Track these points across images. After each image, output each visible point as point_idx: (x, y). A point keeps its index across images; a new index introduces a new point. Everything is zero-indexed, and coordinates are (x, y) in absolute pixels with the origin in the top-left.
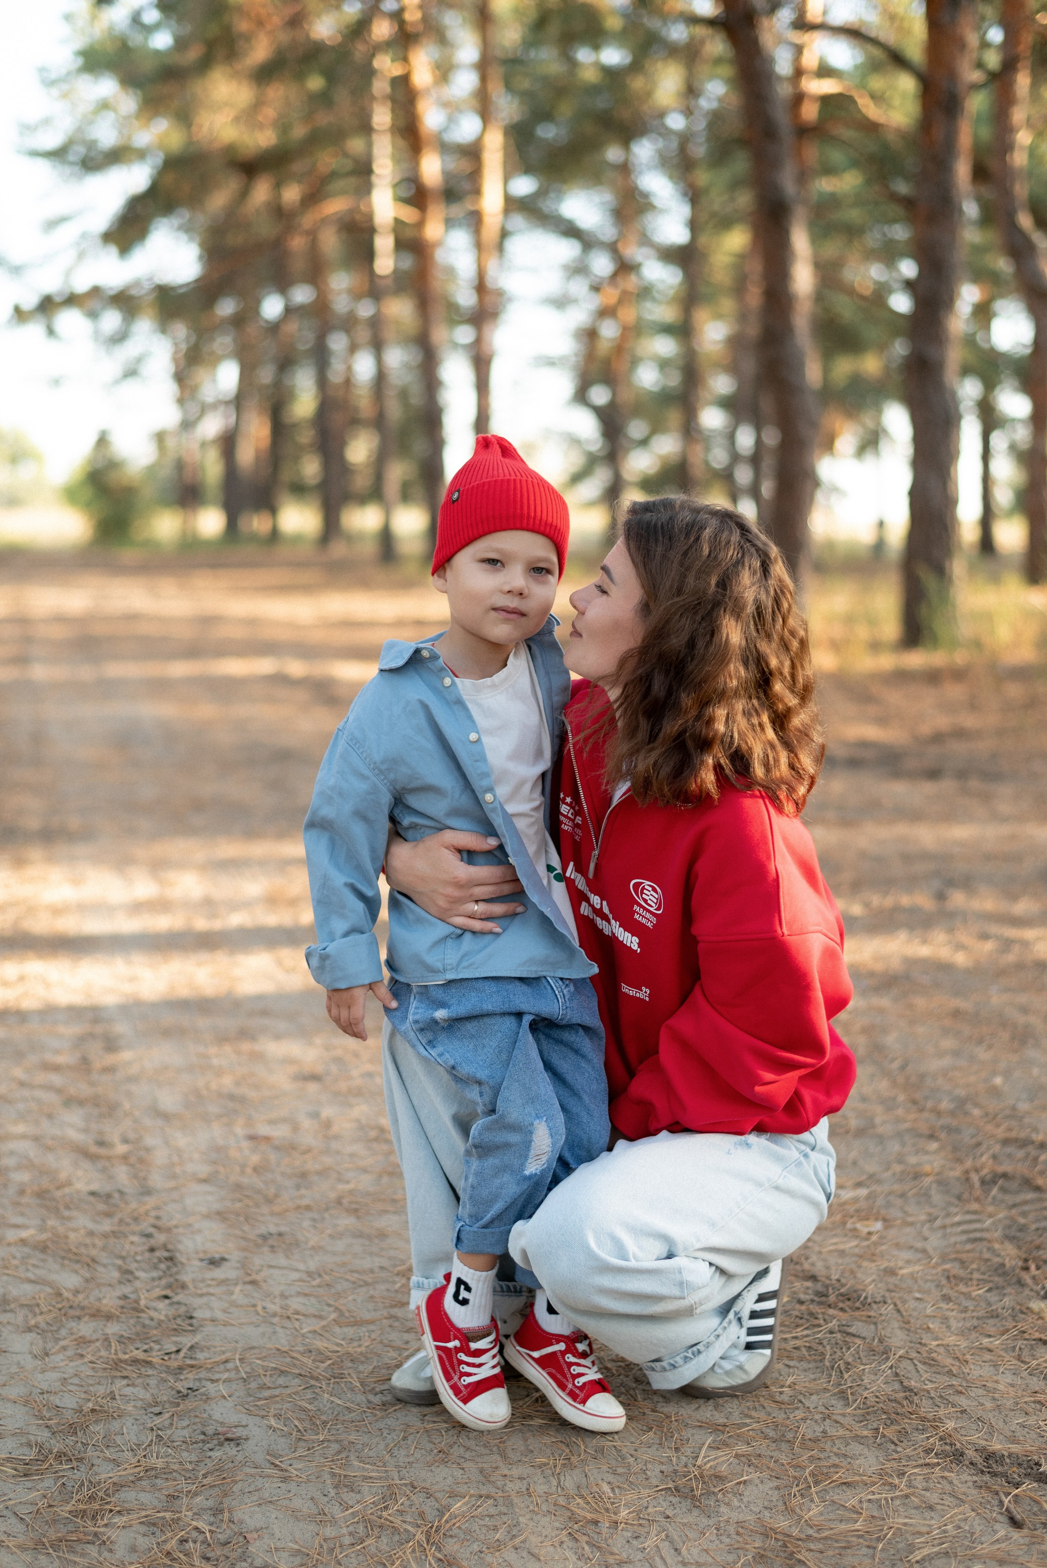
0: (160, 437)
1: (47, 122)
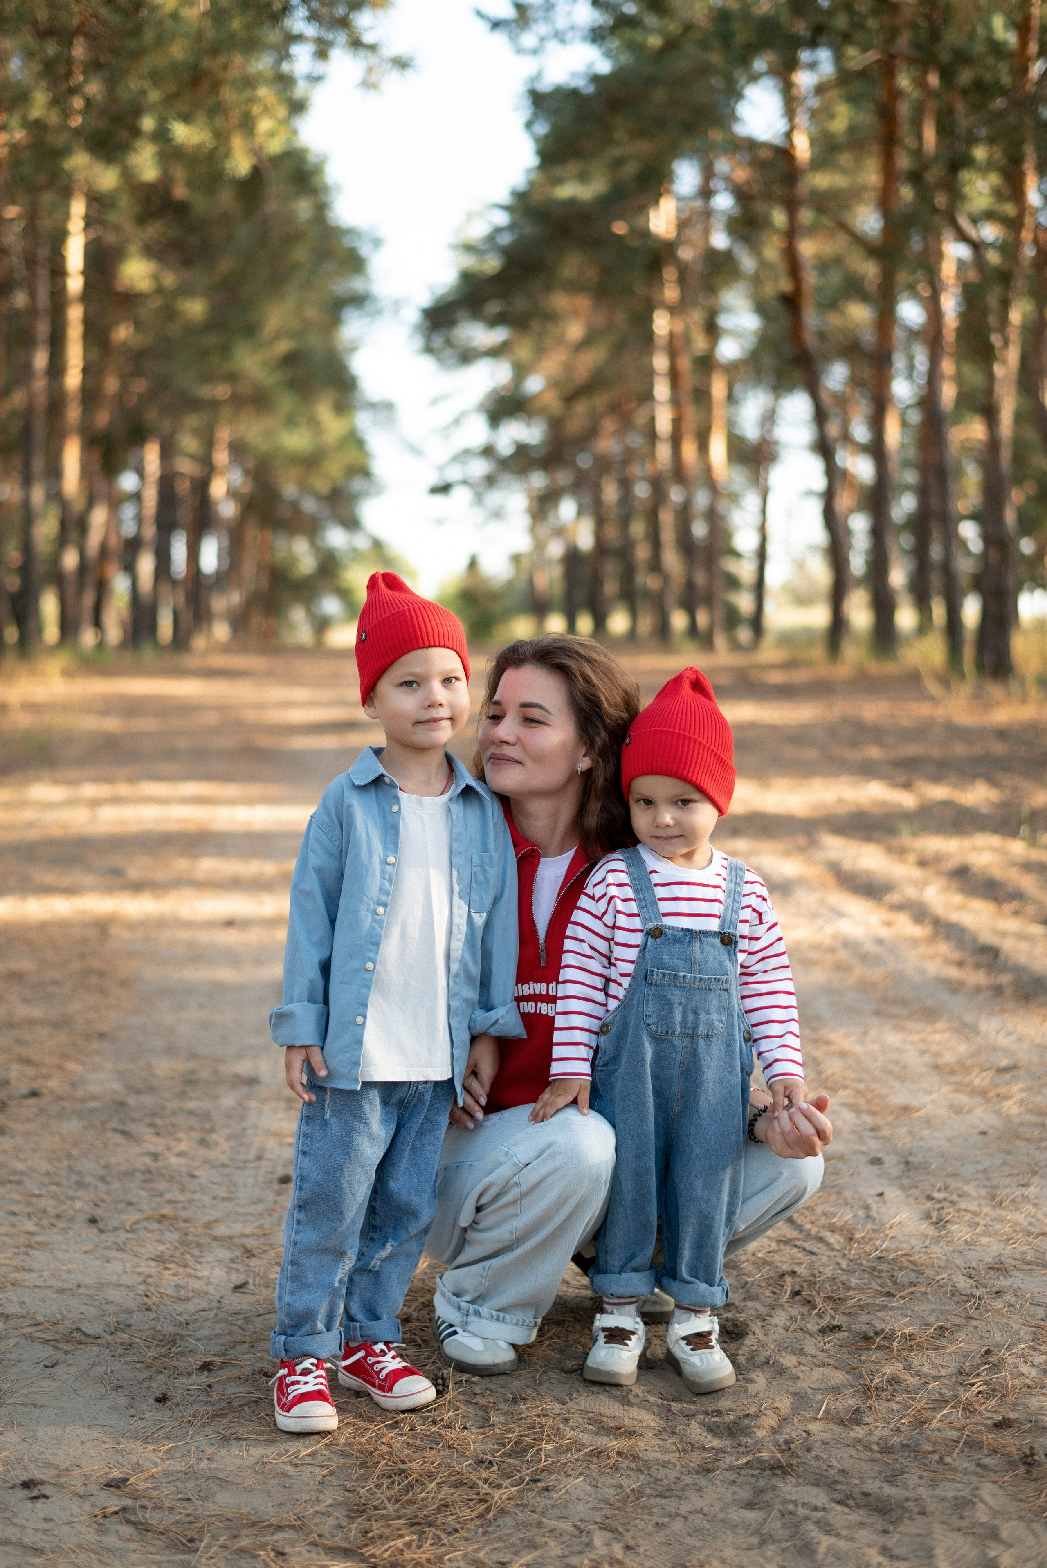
0: (516, 559)
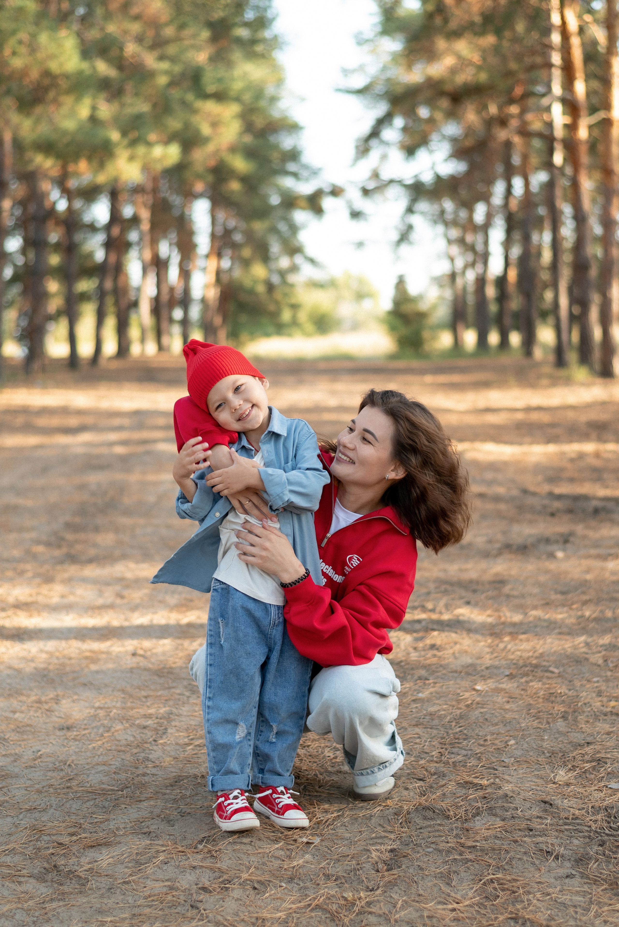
1: (361, 68)
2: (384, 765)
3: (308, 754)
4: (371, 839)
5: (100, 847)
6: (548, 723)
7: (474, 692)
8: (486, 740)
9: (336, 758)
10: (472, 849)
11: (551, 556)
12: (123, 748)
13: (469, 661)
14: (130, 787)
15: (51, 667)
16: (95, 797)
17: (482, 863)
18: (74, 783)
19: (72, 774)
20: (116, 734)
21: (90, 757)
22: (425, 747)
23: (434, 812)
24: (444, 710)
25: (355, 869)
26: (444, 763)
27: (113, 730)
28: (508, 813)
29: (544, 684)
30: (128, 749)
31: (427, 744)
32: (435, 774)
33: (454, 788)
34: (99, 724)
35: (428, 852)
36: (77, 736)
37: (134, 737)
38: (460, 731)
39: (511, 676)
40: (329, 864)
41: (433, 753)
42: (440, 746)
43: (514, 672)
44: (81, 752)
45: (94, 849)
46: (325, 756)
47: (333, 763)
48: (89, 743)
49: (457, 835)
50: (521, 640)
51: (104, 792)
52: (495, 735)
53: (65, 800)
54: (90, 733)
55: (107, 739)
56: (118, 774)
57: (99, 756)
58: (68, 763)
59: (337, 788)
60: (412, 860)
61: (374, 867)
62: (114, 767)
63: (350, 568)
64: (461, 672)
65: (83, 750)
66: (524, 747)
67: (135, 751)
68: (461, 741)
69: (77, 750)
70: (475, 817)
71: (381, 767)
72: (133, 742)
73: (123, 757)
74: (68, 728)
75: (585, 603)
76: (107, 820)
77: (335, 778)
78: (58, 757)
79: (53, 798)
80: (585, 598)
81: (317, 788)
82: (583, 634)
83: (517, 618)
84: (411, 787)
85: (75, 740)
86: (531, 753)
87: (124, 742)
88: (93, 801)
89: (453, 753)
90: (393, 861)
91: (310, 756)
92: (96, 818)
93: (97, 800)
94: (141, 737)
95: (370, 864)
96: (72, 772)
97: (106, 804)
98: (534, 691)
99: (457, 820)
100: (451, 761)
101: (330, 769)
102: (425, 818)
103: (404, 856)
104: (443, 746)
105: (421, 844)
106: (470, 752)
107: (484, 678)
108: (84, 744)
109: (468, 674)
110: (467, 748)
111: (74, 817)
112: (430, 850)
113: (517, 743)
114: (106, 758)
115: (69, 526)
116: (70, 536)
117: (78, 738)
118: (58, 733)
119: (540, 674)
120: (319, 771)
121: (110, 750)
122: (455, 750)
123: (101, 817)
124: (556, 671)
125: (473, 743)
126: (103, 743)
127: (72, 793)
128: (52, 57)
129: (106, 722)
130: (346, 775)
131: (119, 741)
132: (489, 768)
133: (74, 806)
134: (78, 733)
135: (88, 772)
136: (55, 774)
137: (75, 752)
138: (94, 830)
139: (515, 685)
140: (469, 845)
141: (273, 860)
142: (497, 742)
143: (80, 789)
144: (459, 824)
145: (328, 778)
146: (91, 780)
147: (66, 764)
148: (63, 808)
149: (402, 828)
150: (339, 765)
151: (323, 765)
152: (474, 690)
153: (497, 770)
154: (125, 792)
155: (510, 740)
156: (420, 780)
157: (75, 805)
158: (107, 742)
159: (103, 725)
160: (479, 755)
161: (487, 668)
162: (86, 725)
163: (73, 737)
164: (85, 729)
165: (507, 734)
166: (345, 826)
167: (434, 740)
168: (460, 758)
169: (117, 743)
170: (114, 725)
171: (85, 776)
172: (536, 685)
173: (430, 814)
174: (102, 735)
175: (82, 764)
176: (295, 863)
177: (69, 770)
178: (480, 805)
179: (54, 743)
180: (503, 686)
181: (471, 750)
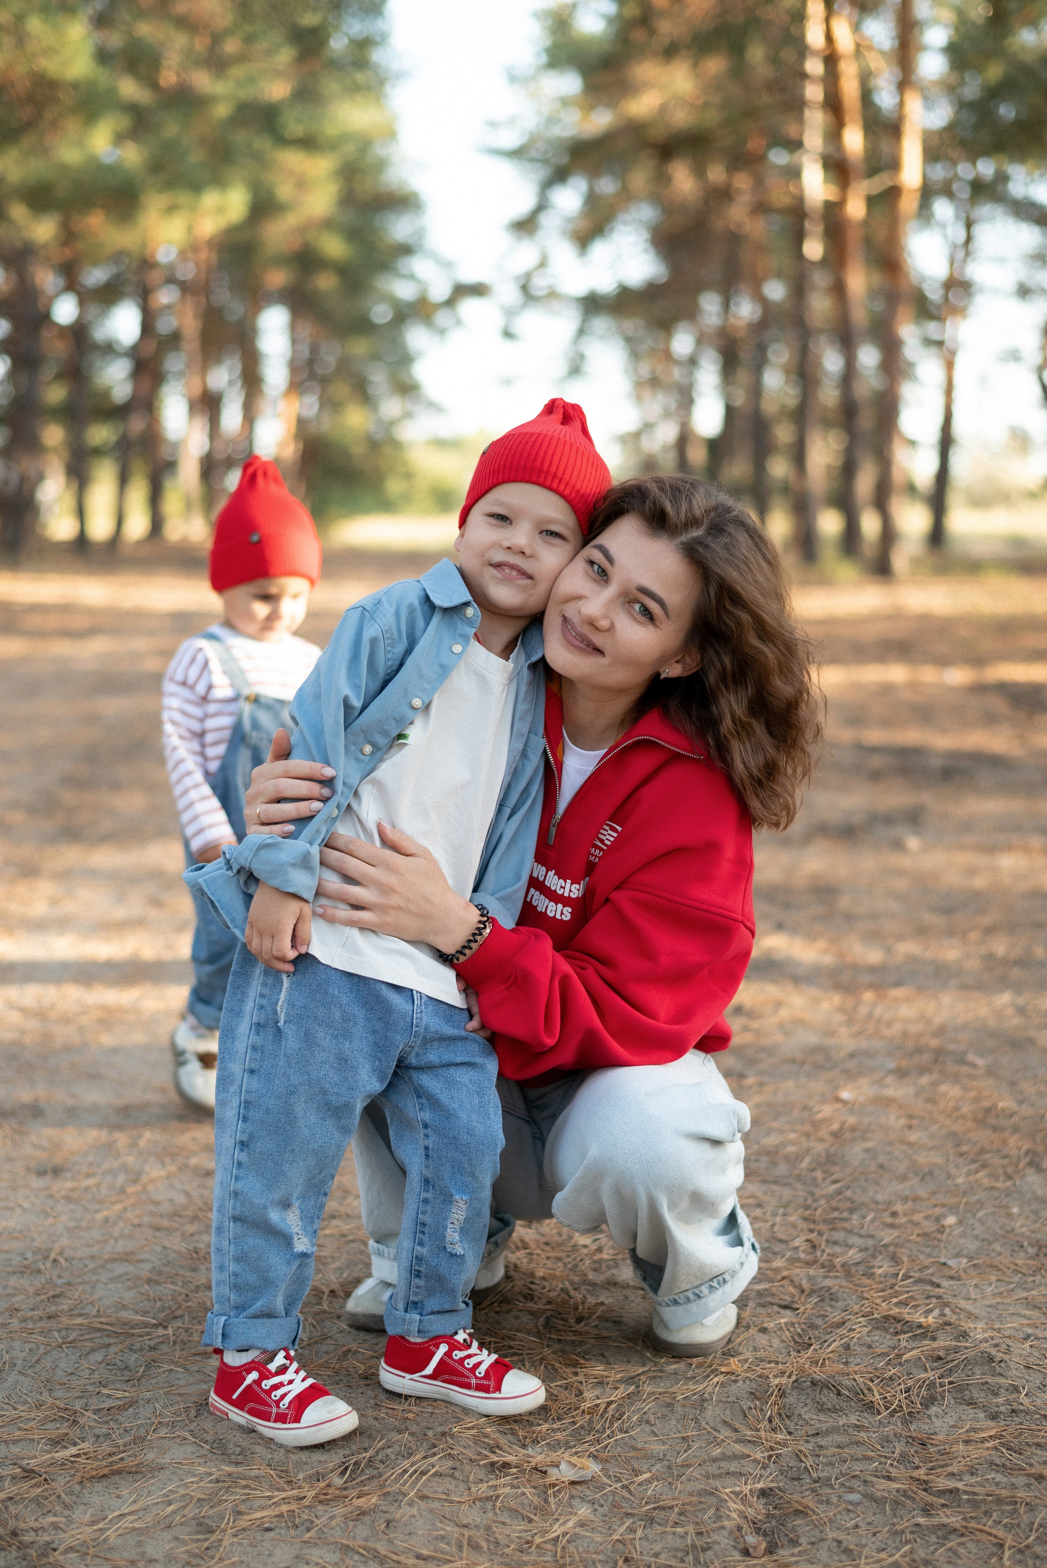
2: (720, 1278)
3: (542, 1240)
4: (714, 1460)
5: (117, 1479)
6: (1009, 1177)
7: (838, 1105)
8: (894, 1214)
9: (600, 1250)
10: (947, 1496)
11: (898, 845)
12: (165, 1223)
13: (812, 1039)
14: (182, 1316)
15: (28, 1040)
16: (107, 1341)
17: (983, 1537)
18: (65, 1305)
19: (60, 1282)
20: (150, 1188)
21: (99, 1242)
22: (776, 1228)
23: (839, 1394)
24: (793, 1143)
25: (694, 1547)
26: (823, 1266)
27: (144, 1179)
28: (1000, 1400)
29: (965, 1089)
30: (175, 1225)
31: (778, 1219)
32: (812, 1292)
33: (866, 1330)
34: (116, 1164)
35: (850, 1503)
36: (72, 1190)
37: (187, 1194)
38: (839, 1192)
39: (901, 1073)
40: (632, 1530)
41: (797, 1243)
42: (804, 1225)
43: (904, 1063)
44: (80, 1228)
45: (105, 1482)
46: (575, 1246)
47: (595, 1262)
48: (96, 1207)
49: (903, 1455)
50: (896, 1000)
51: (126, 1329)
52: (910, 1204)
53: (42, 1349)
54: (98, 1185)
55: (132, 1200)
56: (157, 1283)
57: (116, 1240)
58: (53, 1256)
59: (615, 1322)
60: (819, 1525)
61: (735, 1540)
62: (147, 1266)
63: (601, 849)
64: (803, 1063)
65: (84, 1224)
66: (976, 1232)
67: (190, 1228)
68: (845, 1215)
69: (72, 1224)
70: (927, 1407)
71: (715, 1284)
72: (185, 1207)
73: (167, 1244)
74: (56, 1171)
75: (990, 931)
76: (132, 1403)
77: (606, 1298)
78: (33, 1240)
79: (17, 1344)
80: (986, 920)
81: (572, 1321)
82: (1001, 991)
83: (875, 956)
84: (770, 1325)
85: (68, 1199)
86: (997, 1247)
87: (166, 1208)
88: (103, 1352)
89: (835, 1243)
90: (774, 1523)
91: (547, 1244)
92: (109, 1396)
93: (113, 1349)
94: (202, 1196)
95: (725, 1533)
96: (59, 1277)
97: (132, 1359)
98: (951, 1104)
99: (892, 1415)
100: (838, 1261)
101: (591, 1276)
102: (821, 1408)
103: (797, 1513)
104: (812, 1226)
105: (830, 1479)
106: (870, 1242)
107: (850, 1076)
108: (86, 1209)
109: (818, 1067)
110: (863, 1232)
111: (59, 1394)
112: (855, 1497)
113: (960, 1222)
114: (130, 1246)
115: (71, 781)
116: (69, 797)
117: (75, 1195)
118: (36, 1182)
119: (951, 1067)
120: (572, 1283)
121: (139, 1225)
122: (838, 1236)
123: (120, 1394)
124: (980, 1062)
125: (872, 1221)
126: (125, 1209)
127: (59, 1331)
128: (48, 51)
129: (130, 1160)
130: (628, 1292)
131: (157, 1203)
132: (920, 1281)
133: (62, 1364)
134: (75, 1184)
135: (94, 1278)
136: (24, 1282)
137: (68, 1229)
138: (104, 1430)
139: (911, 1090)
140: (941, 1486)
141: (505, 1517)
142: (917, 1217)
143: (78, 1321)
144: (899, 1428)
145: (591, 1300)
146: (100, 1299)
147: (46, 1258)
148: (39, 1367)
149: (774, 1430)
150: (609, 1268)
151: (576, 1266)
152: (838, 1100)
153: (938, 1286)
154: (170, 1331)
155: (945, 1216)
156: (786, 1307)
157: (65, 1362)
158: (133, 1205)
159: (125, 1168)
160: (891, 1248)
161: (852, 1055)
162: (91, 1164)
163: (63, 1193)
164: (88, 1175)
165: (933, 1200)
166: (648, 1422)
167: (790, 1210)
168: (853, 1255)
169: (151, 1207)
170: (147, 1168)
171: (87, 1288)
172: (951, 1091)
173: (829, 1398)
174: (122, 1191)
175: (81, 1259)
176: (557, 1530)
177: (55, 1273)
178: (931, 1375)
179: (26, 1205)
180: (890, 1092)
181: (872, 1236)
